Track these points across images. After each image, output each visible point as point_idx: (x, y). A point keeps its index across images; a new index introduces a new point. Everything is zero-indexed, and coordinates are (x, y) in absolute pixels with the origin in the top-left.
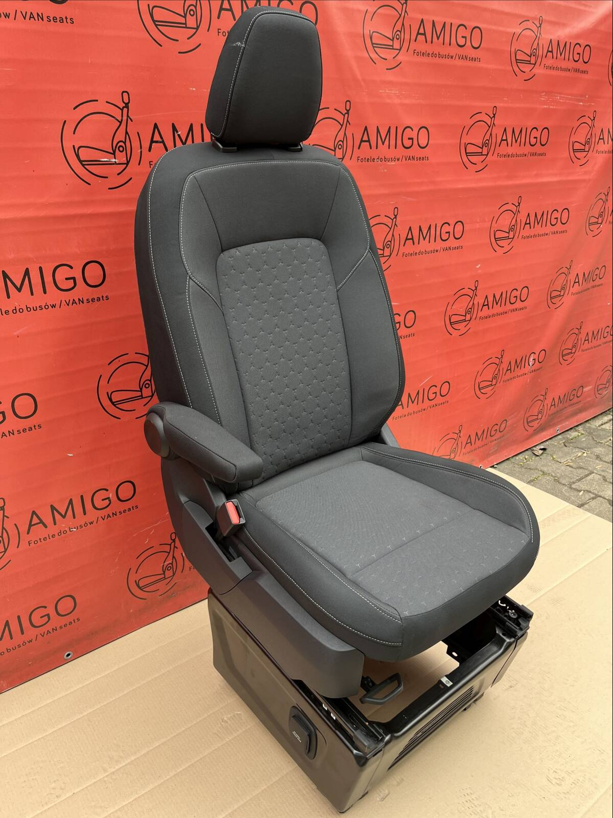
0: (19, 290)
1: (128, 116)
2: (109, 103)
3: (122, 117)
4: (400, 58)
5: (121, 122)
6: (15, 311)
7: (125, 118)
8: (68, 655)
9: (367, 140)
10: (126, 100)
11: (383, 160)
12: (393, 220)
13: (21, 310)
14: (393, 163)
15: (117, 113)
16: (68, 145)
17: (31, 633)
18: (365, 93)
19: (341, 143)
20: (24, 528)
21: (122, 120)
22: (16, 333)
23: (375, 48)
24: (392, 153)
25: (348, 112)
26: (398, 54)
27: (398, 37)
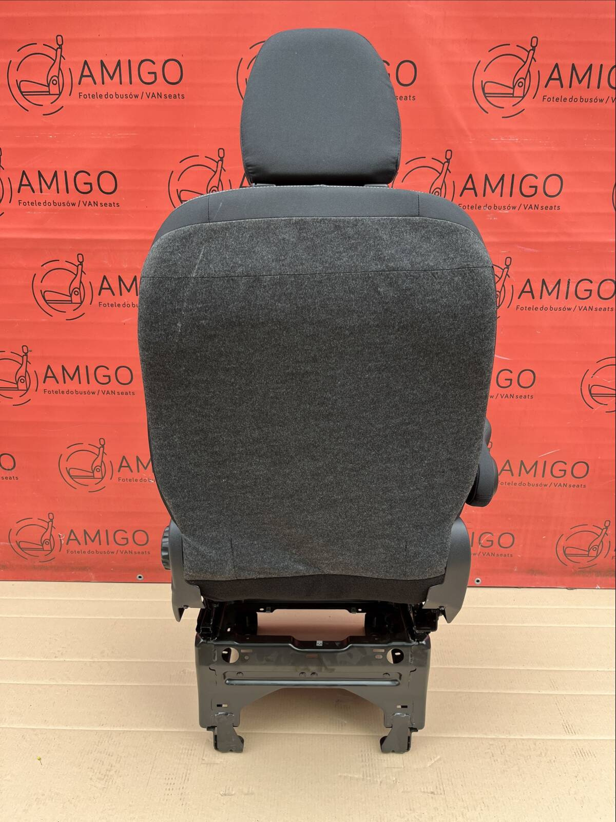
0: (129, 291)
1: (222, 167)
2: (208, 158)
3: (217, 168)
4: (523, 104)
5: (215, 172)
6: (124, 306)
7: (219, 169)
8: (140, 577)
9: (472, 187)
10: (221, 155)
11: (493, 208)
12: (503, 270)
13: (128, 306)
14: (506, 211)
15: (213, 165)
16: (173, 189)
17: (113, 547)
18: (470, 142)
19: (438, 190)
20: (116, 467)
21: (217, 170)
22: (124, 321)
23: (488, 98)
24: (506, 200)
25: (448, 161)
26: (520, 101)
27: (521, 84)
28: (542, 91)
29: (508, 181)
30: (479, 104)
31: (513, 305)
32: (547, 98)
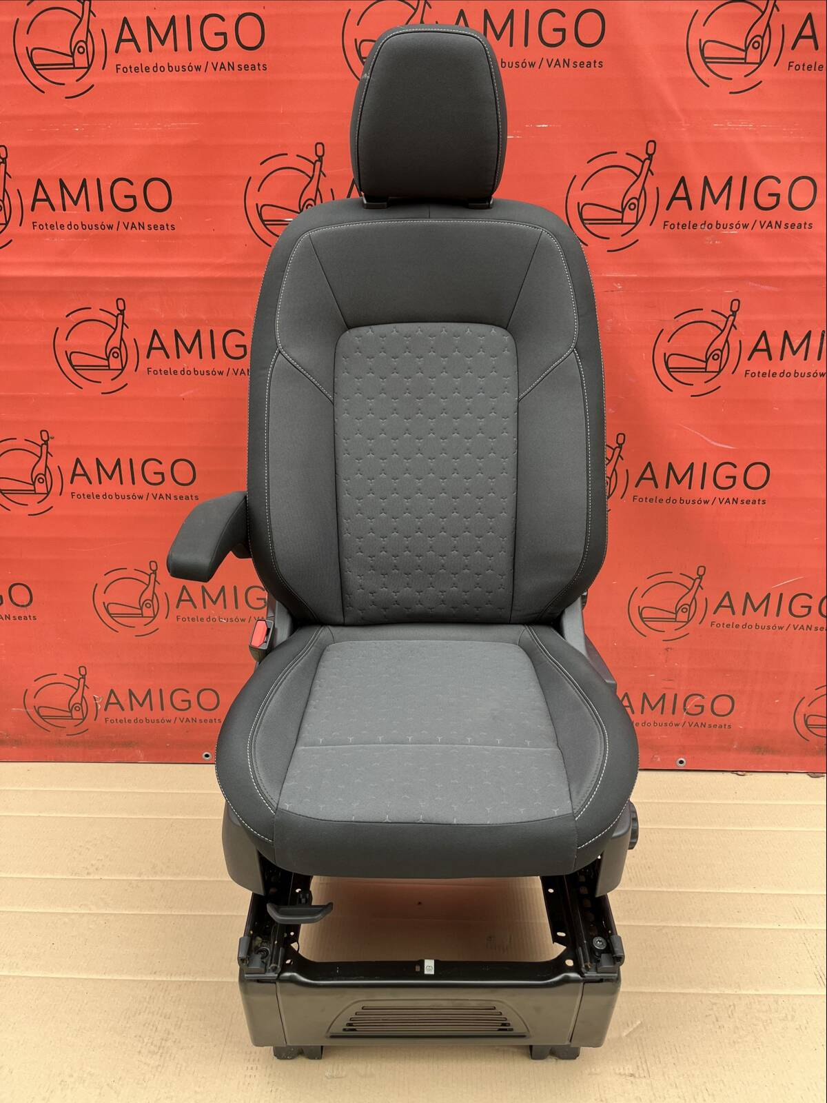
0: (189, 351)
1: (321, 170)
2: (300, 156)
3: (314, 171)
4: (760, 75)
5: (311, 178)
6: (183, 373)
7: (317, 173)
8: (207, 756)
9: (685, 196)
10: (320, 153)
11: (714, 227)
12: (728, 318)
13: (189, 373)
14: (734, 232)
15: (308, 168)
16: (251, 203)
17: (170, 713)
18: (683, 129)
19: (635, 201)
20: (173, 601)
21: (313, 176)
22: (182, 395)
23: (708, 64)
24: (734, 215)
25: (650, 157)
26: (755, 70)
27: (756, 45)
28: (788, 56)
29: (737, 185)
30: (696, 74)
31: (741, 369)
32: (794, 65)
